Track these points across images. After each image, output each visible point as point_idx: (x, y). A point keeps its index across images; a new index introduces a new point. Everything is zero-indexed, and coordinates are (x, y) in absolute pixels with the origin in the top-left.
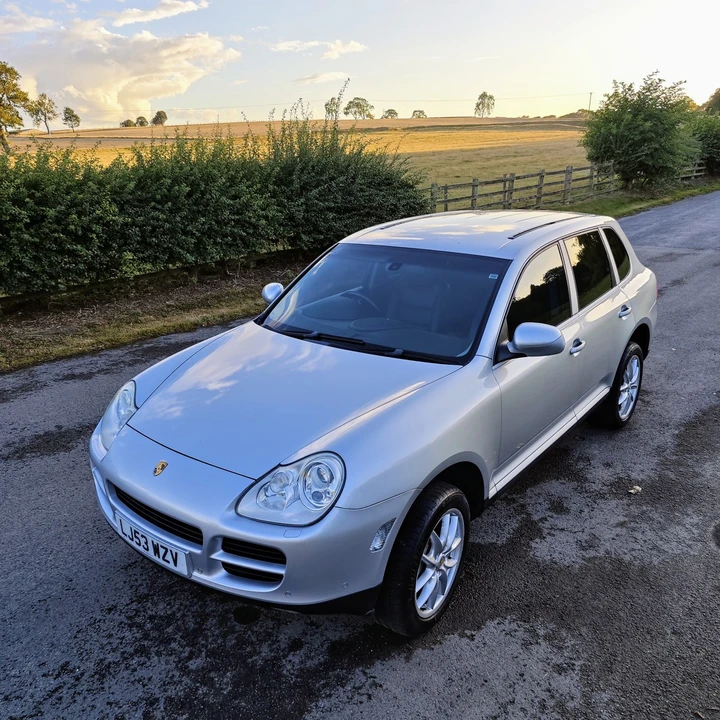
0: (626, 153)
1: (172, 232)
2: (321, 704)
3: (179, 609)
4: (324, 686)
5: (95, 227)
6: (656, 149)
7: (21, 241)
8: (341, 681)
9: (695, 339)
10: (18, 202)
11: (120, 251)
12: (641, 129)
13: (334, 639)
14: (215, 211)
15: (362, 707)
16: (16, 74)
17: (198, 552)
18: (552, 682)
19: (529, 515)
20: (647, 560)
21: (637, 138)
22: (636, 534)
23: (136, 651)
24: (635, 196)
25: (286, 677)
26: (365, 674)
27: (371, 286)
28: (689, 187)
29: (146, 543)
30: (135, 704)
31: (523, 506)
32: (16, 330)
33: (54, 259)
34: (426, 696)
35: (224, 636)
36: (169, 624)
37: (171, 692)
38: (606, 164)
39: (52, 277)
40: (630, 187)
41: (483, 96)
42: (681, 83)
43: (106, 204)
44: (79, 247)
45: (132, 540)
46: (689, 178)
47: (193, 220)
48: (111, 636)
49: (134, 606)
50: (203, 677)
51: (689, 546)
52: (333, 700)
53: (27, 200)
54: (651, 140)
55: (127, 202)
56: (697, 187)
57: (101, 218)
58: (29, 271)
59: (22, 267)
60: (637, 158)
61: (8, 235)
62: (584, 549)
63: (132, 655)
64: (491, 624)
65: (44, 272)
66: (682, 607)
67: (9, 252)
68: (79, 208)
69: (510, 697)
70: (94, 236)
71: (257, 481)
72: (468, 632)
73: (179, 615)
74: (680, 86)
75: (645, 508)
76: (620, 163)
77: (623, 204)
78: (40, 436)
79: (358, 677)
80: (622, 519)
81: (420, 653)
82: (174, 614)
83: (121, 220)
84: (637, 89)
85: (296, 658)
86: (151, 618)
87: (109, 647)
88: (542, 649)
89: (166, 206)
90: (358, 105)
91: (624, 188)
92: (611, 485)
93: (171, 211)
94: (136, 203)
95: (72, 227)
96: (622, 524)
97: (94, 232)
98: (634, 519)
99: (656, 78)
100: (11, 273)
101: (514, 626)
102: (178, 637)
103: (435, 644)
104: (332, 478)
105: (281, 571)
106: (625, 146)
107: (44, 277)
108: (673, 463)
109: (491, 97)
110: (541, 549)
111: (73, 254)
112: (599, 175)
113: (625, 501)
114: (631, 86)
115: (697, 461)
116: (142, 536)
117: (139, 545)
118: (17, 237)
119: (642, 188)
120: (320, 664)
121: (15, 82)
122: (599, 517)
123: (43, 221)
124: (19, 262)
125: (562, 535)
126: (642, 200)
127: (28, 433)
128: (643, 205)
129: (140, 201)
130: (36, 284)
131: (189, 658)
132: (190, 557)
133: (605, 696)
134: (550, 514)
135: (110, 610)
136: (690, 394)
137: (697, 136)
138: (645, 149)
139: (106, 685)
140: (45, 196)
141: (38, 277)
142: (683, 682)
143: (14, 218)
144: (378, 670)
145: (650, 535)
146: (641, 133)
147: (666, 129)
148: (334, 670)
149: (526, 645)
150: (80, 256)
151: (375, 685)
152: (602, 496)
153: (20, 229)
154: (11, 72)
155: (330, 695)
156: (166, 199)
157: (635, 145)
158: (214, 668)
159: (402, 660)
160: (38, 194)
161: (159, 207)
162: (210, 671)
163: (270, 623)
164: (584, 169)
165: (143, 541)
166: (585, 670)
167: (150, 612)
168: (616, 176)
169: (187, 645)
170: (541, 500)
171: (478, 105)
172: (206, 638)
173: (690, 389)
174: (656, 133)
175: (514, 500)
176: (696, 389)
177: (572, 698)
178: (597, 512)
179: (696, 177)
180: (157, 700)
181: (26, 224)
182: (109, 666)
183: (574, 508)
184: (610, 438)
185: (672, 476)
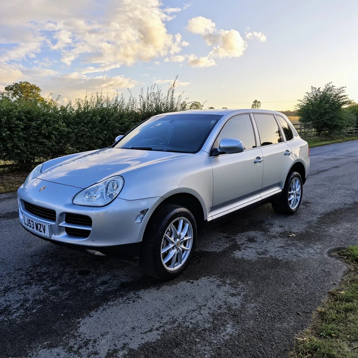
0: (317, 118)
1: (91, 137)
2: (109, 303)
3: (52, 270)
4: (113, 297)
5: (54, 132)
6: (332, 117)
7: (19, 136)
8: (122, 296)
9: (339, 186)
10: (19, 119)
11: (65, 144)
12: (324, 107)
13: (124, 281)
14: (112, 129)
15: (129, 305)
16: (40, 90)
17: (54, 223)
18: (227, 299)
19: (236, 242)
20: (290, 259)
21: (323, 112)
22: (287, 251)
23: (25, 284)
24: (323, 139)
25: (95, 294)
26: (135, 293)
27: (169, 142)
28: (351, 136)
29: (33, 225)
30: (18, 301)
31: (234, 239)
32: (13, 178)
33: (33, 145)
34: (162, 302)
35: (71, 279)
36: (45, 275)
37: (37, 297)
38: (308, 123)
39: (31, 154)
40: (321, 135)
41: (255, 102)
42: (343, 87)
43: (60, 123)
44: (46, 140)
45: (28, 225)
46: (352, 133)
47: (102, 133)
48: (15, 278)
49: (31, 268)
50: (55, 293)
51: (314, 255)
52: (115, 302)
53: (23, 117)
54: (329, 112)
55: (71, 123)
56: (356, 136)
57: (58, 129)
58: (21, 150)
59: (18, 148)
60: (323, 121)
61: (13, 134)
62: (259, 254)
63: (23, 285)
64: (203, 279)
65: (28, 151)
66: (303, 276)
67: (13, 141)
68: (48, 124)
69: (205, 304)
70: (53, 136)
71: (84, 189)
72: (191, 281)
73: (51, 272)
74: (343, 89)
75: (295, 242)
76: (315, 123)
77: (317, 141)
78: (9, 213)
79: (132, 294)
80: (282, 245)
81: (165, 288)
82: (49, 272)
83: (66, 129)
84: (321, 90)
85: (102, 288)
86: (37, 273)
87: (13, 282)
88: (227, 288)
89: (89, 126)
90: (196, 105)
91: (318, 135)
92: (281, 233)
93: (91, 128)
94: (75, 124)
95: (43, 131)
96: (282, 247)
97: (53, 134)
98: (289, 245)
99: (331, 85)
100: (13, 151)
101: (214, 279)
102: (48, 279)
103: (173, 284)
104: (118, 187)
105: (90, 229)
106: (317, 115)
107: (28, 153)
108: (315, 227)
109: (259, 102)
110: (238, 254)
111: (42, 143)
112: (305, 128)
113: (286, 239)
114: (319, 89)
115: (327, 226)
116: (32, 221)
117: (30, 227)
118: (17, 134)
119: (327, 135)
120: (114, 290)
121: (39, 93)
122: (271, 244)
123: (30, 128)
124: (17, 145)
125: (250, 249)
126: (327, 140)
127: (4, 212)
128: (327, 142)
129: (77, 123)
130: (24, 156)
131: (50, 286)
132: (50, 226)
133: (253, 305)
134: (247, 242)
135: (18, 270)
136: (331, 204)
137: (354, 113)
138: (327, 117)
139: (7, 294)
140: (33, 117)
141: (25, 153)
142: (295, 302)
143: (17, 126)
144: (141, 293)
145: (294, 251)
146: (325, 109)
147: (336, 108)
148: (120, 292)
149: (218, 286)
150: (45, 145)
151: (138, 297)
152: (275, 237)
153: (18, 131)
154: (38, 89)
155: (115, 301)
156: (89, 122)
157: (322, 115)
158: (61, 290)
159: (155, 289)
160: (29, 116)
161: (86, 126)
162: (59, 291)
163: (95, 276)
164: (297, 124)
165: (32, 223)
166: (245, 296)
167: (37, 271)
168: (313, 130)
169: (51, 282)
170: (244, 238)
171: (253, 106)
172: (61, 280)
173: (330, 202)
174: (332, 110)
175: (230, 237)
176: (334, 202)
177: (236, 305)
178: (270, 242)
179: (355, 132)
180: (29, 300)
181: (22, 129)
182: (10, 288)
183: (259, 240)
184: (285, 218)
185: (313, 231)
